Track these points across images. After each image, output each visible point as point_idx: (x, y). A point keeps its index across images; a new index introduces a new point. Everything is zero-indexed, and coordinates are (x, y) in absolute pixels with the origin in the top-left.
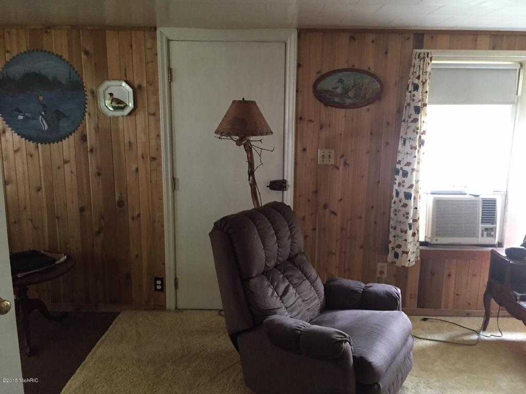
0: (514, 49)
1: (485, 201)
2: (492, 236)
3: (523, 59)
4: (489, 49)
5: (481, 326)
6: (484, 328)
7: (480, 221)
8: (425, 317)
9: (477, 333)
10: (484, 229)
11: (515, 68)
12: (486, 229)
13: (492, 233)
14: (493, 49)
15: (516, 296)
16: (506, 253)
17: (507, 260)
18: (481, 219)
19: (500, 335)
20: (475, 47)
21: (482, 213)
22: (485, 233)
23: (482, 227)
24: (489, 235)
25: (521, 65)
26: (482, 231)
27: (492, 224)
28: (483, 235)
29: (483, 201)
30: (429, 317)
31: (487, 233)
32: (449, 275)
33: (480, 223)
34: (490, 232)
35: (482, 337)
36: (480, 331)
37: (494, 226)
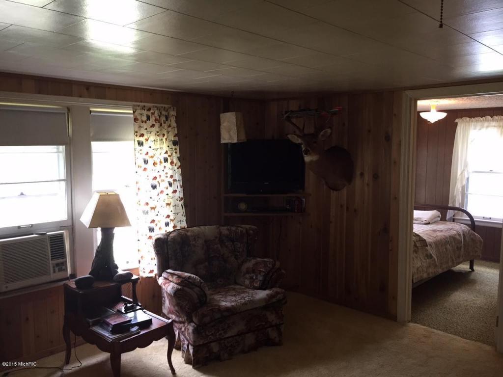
0: (59, 95)
1: (52, 238)
2: (64, 270)
3: (70, 104)
4: (35, 93)
5: (64, 361)
6: (67, 362)
7: (50, 258)
8: (6, 372)
9: (61, 369)
10: (55, 265)
11: (64, 112)
12: (57, 265)
13: (63, 267)
14: (39, 93)
15: (88, 323)
16: (76, 285)
17: (77, 291)
18: (50, 256)
19: (80, 365)
20: (20, 90)
21: (51, 250)
22: (57, 269)
23: (52, 264)
24: (60, 270)
25: (69, 109)
26: (54, 267)
27: (63, 258)
28: (54, 272)
29: (50, 238)
30: (10, 371)
31: (58, 269)
32: (27, 319)
33: (50, 260)
34: (62, 266)
35: (66, 372)
36: (63, 367)
37: (64, 260)
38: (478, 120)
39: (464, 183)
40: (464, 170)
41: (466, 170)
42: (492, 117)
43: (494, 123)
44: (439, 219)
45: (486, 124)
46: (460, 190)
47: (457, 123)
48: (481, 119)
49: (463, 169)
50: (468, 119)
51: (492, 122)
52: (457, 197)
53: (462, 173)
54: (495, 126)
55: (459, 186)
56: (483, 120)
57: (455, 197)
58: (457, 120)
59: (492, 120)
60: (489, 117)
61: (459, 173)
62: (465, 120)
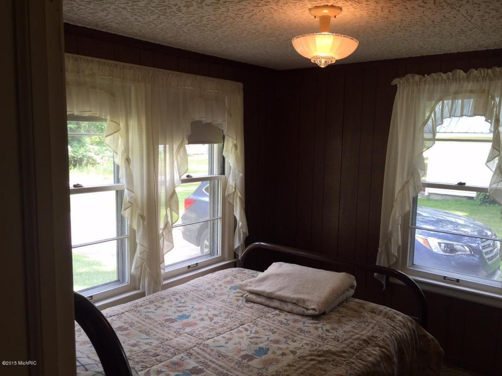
38: (438, 79)
39: (408, 208)
40: (407, 182)
41: (411, 182)
42: (465, 72)
43: (470, 86)
44: (352, 292)
45: (453, 87)
46: (400, 222)
47: (396, 86)
48: (444, 76)
49: (405, 179)
50: (417, 77)
51: (466, 84)
52: (395, 235)
53: (403, 189)
54: (471, 92)
55: (397, 214)
56: (448, 78)
57: (391, 234)
58: (395, 81)
59: (467, 77)
60: (460, 73)
61: (398, 188)
62: (411, 80)
